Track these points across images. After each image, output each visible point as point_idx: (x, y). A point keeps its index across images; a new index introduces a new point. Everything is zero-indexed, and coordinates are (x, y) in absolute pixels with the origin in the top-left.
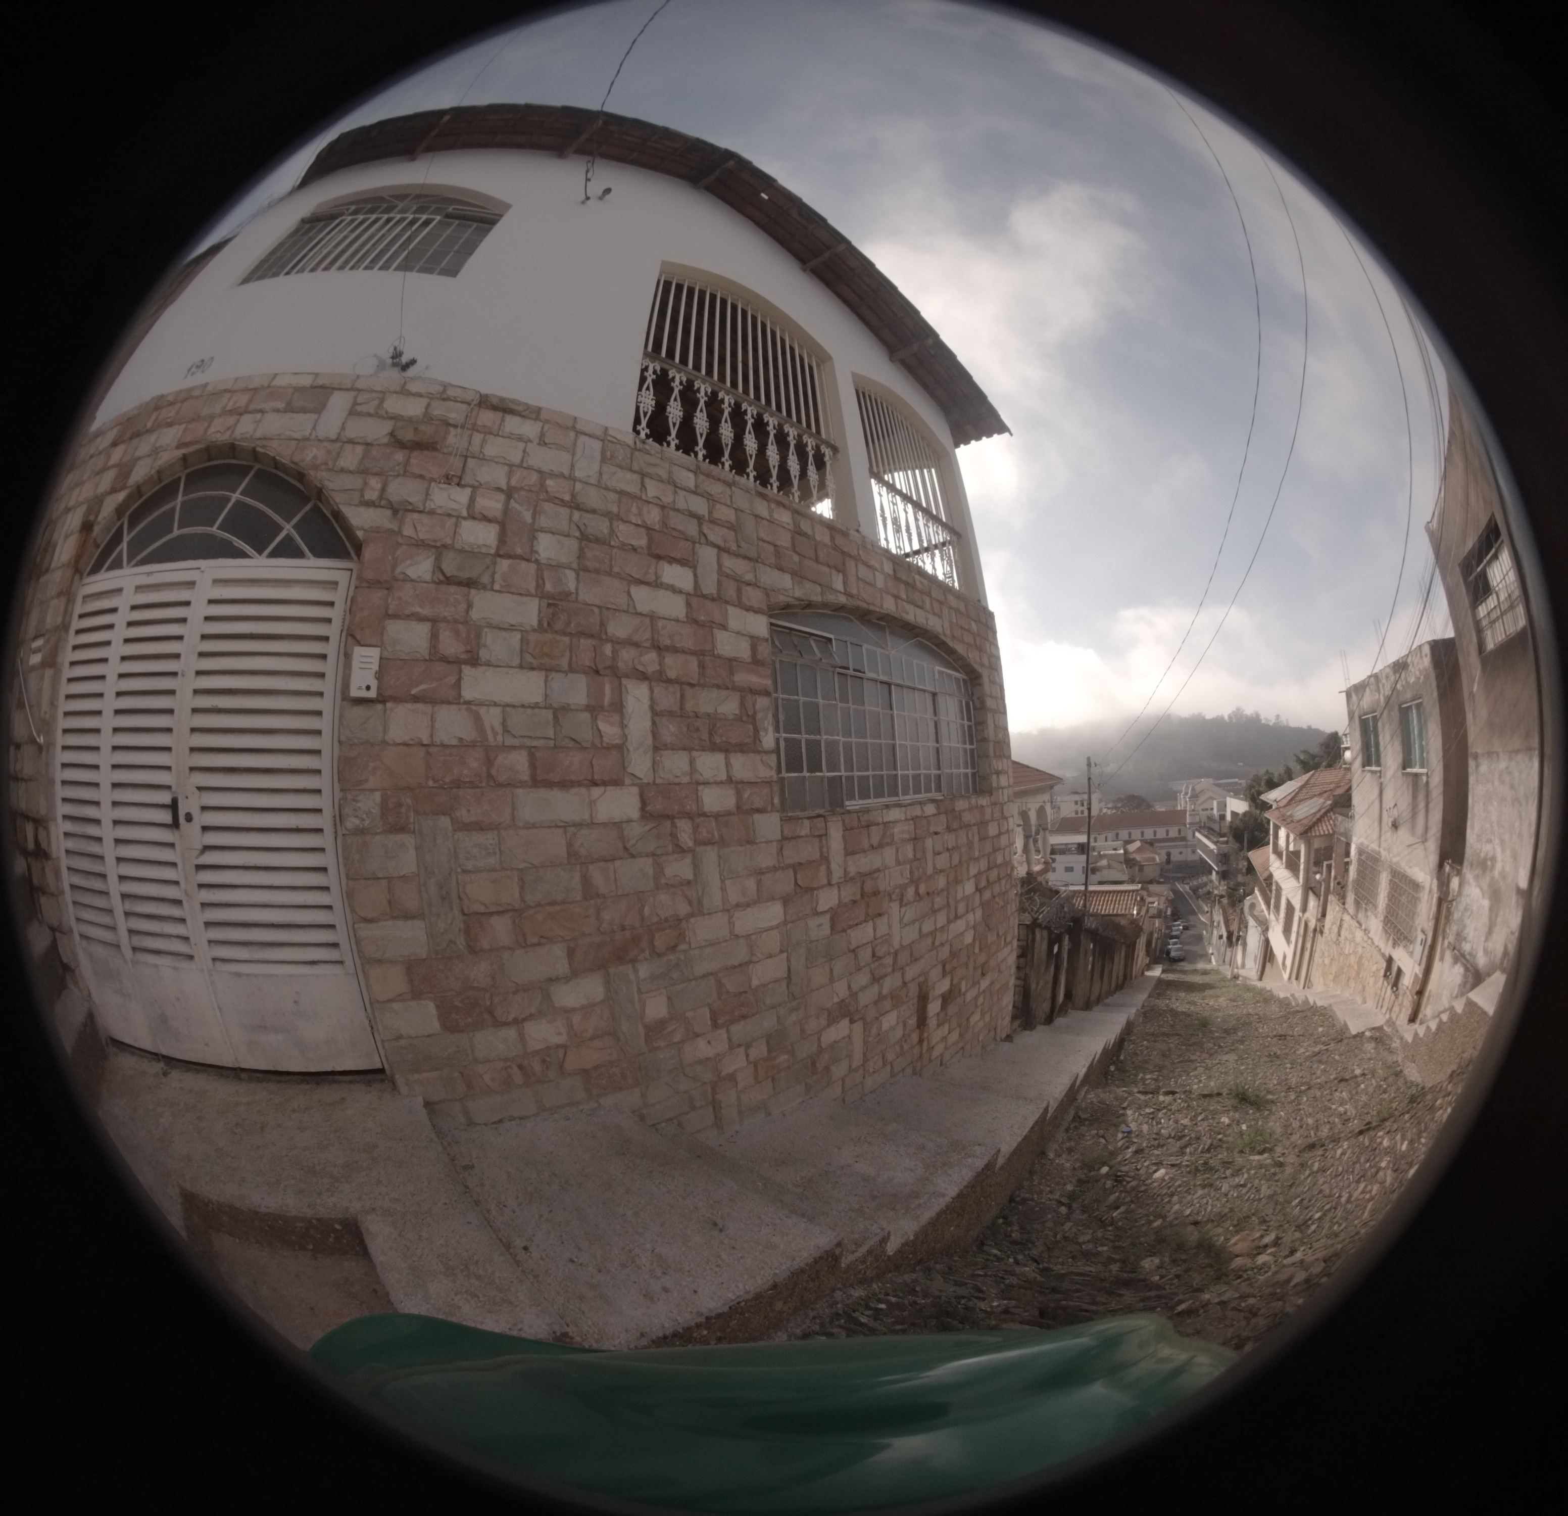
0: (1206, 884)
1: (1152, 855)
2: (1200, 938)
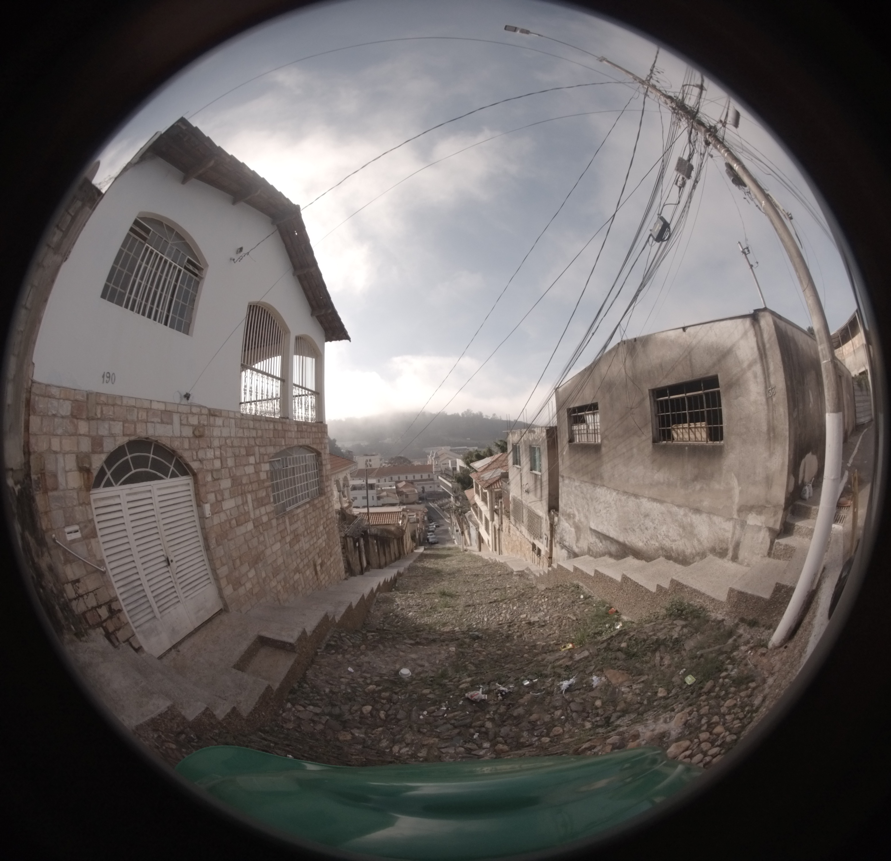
0: (447, 503)
1: (413, 489)
2: (447, 531)
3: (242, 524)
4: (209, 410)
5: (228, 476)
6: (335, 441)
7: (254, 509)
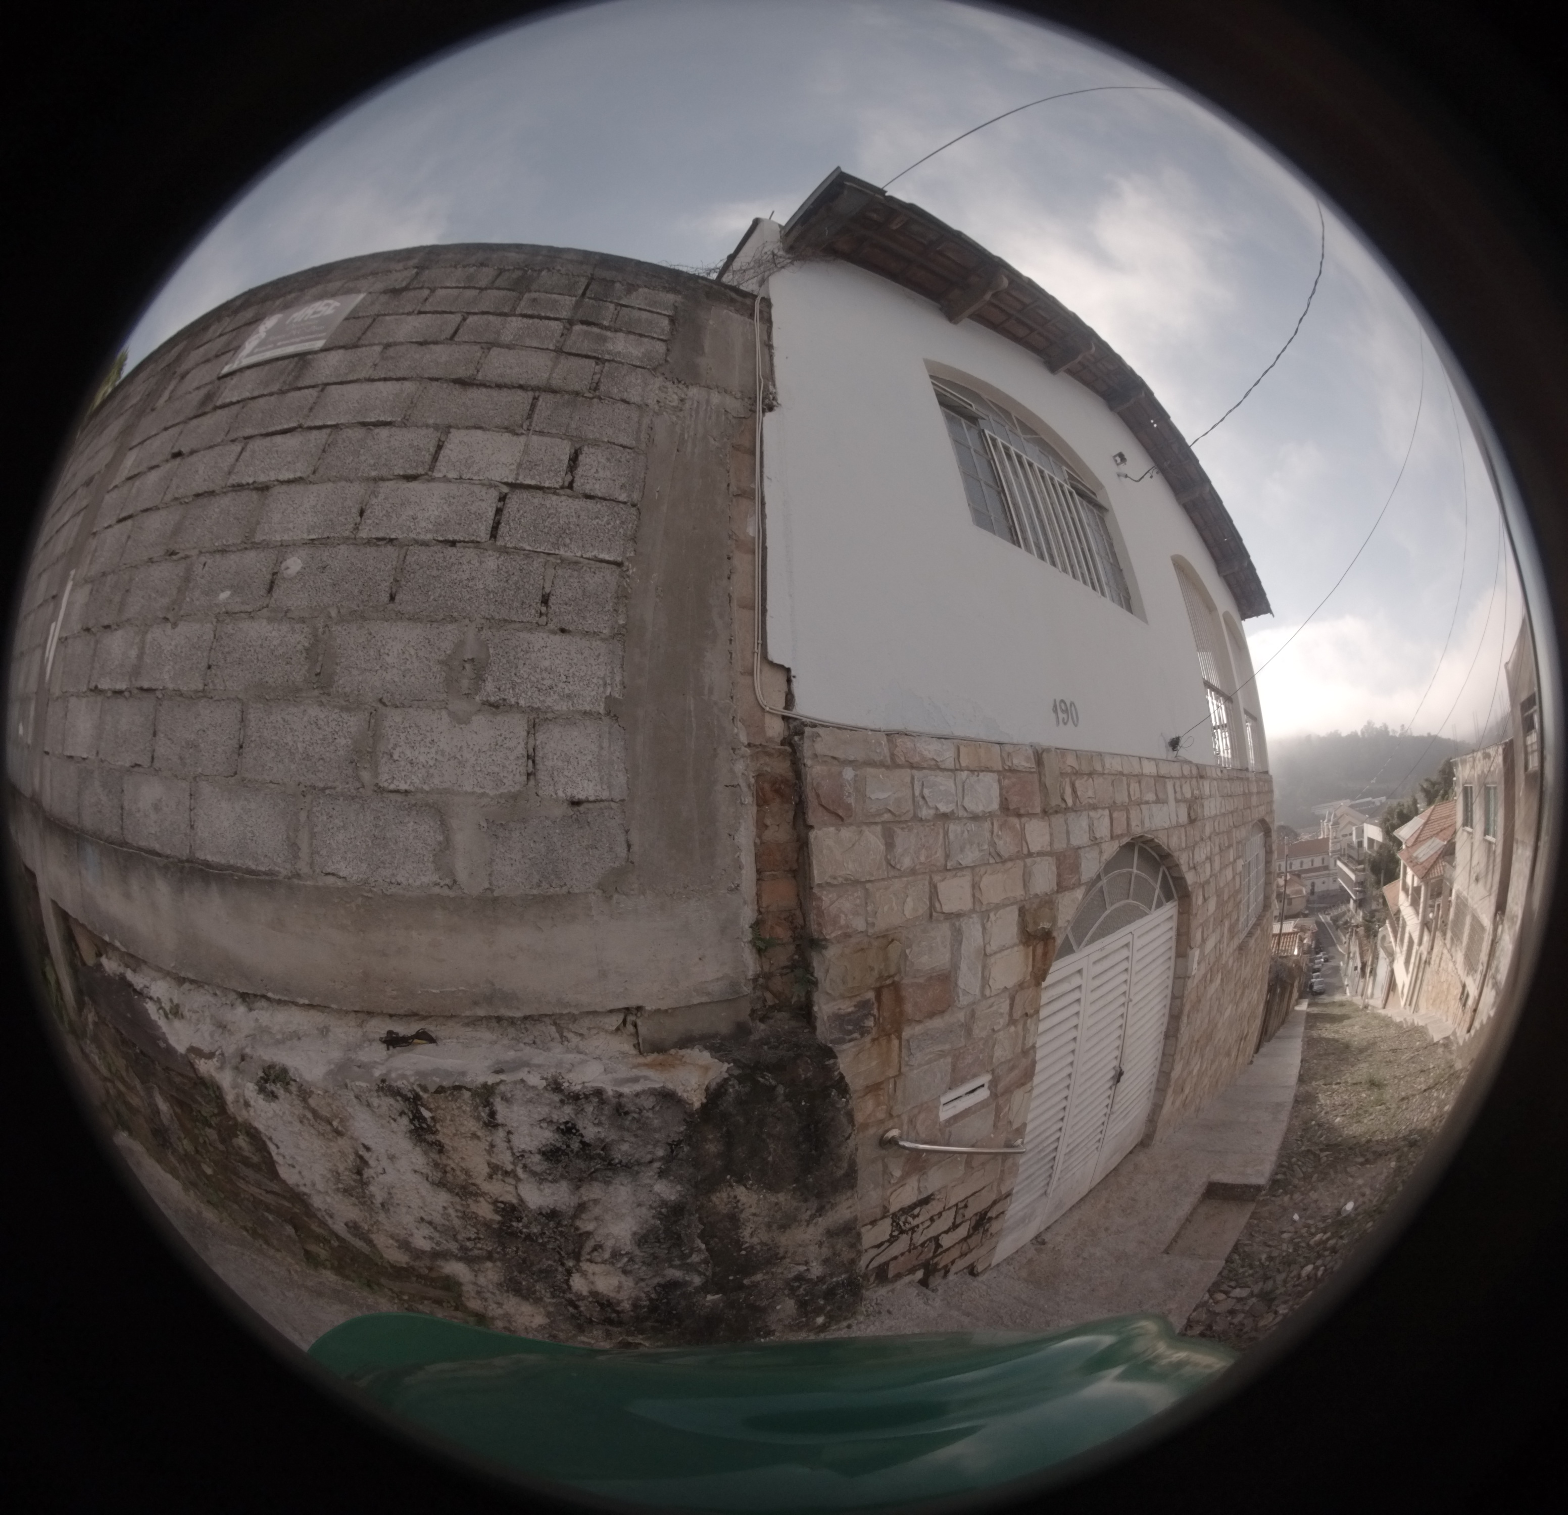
0: (1344, 914)
1: (1299, 888)
2: (1337, 969)
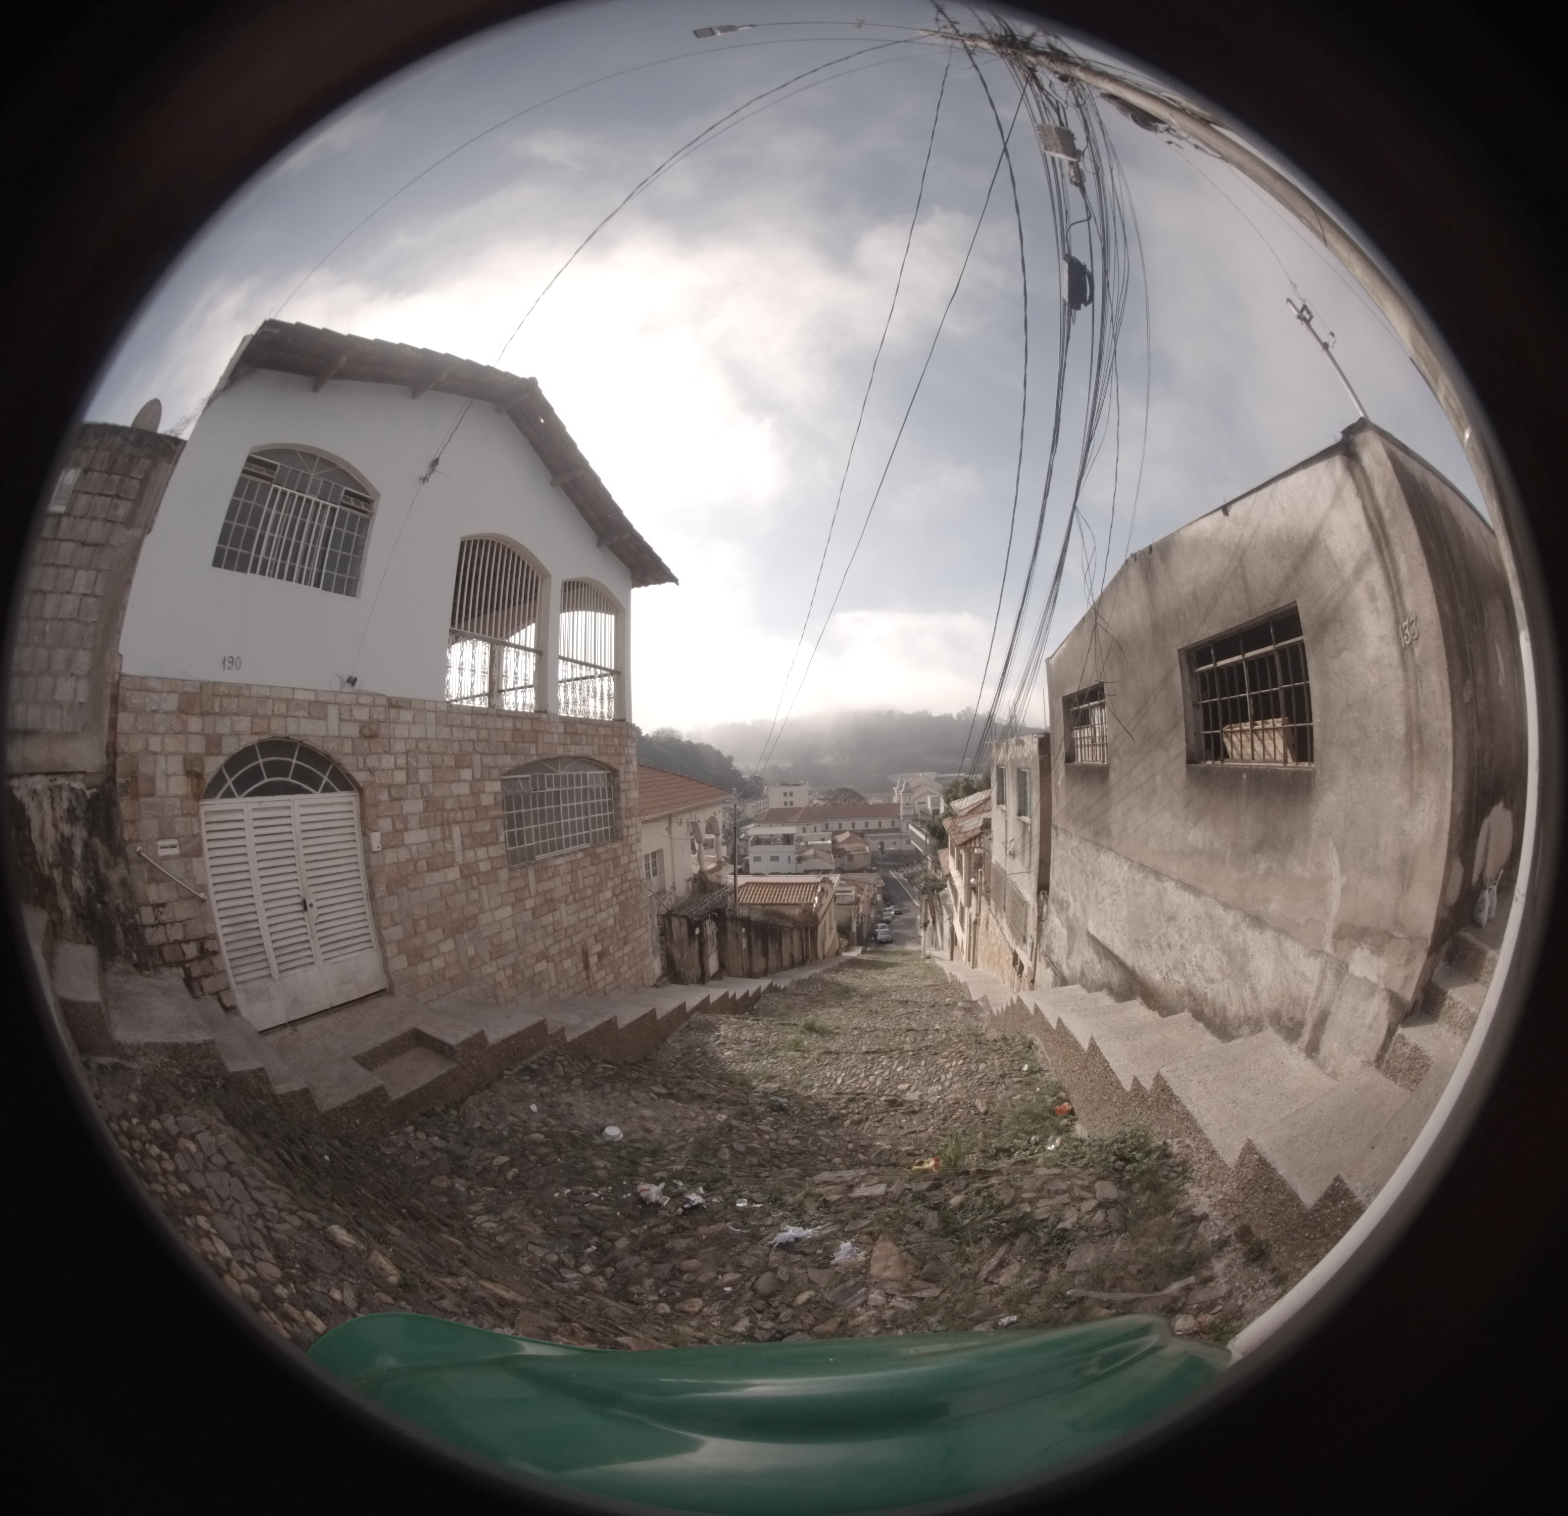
0: (920, 873)
1: (862, 845)
3: (437, 869)
4: (389, 700)
5: (419, 795)
6: (731, 759)
7: (464, 849)
